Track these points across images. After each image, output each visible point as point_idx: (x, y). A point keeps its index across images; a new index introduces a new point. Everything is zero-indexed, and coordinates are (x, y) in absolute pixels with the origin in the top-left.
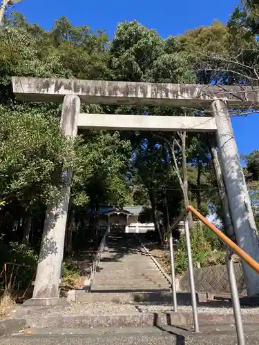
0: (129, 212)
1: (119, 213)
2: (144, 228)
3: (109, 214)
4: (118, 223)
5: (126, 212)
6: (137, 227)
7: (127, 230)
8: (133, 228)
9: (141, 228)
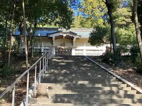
0: (76, 34)
1: (65, 35)
2: (92, 52)
3: (53, 36)
4: (64, 46)
5: (73, 34)
6: (85, 51)
7: (74, 53)
8: (80, 52)
9: (89, 52)
